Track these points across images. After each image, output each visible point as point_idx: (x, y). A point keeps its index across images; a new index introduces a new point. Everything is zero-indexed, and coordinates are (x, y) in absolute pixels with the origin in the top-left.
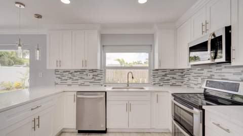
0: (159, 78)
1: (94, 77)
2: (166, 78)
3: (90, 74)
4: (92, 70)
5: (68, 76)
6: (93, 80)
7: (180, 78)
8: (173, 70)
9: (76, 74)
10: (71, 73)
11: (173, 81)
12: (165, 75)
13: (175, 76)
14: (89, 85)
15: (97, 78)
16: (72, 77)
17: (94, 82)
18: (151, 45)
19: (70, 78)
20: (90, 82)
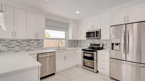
0: (70, 44)
1: (38, 44)
2: (72, 44)
3: (35, 42)
4: (37, 40)
5: (16, 44)
6: (37, 46)
7: (76, 43)
8: (75, 40)
9: (23, 42)
10: (19, 42)
11: (75, 45)
12: (72, 43)
13: (75, 43)
14: (34, 50)
15: (40, 45)
16: (20, 45)
17: (38, 48)
18: (67, 29)
19: (18, 46)
20: (35, 48)
